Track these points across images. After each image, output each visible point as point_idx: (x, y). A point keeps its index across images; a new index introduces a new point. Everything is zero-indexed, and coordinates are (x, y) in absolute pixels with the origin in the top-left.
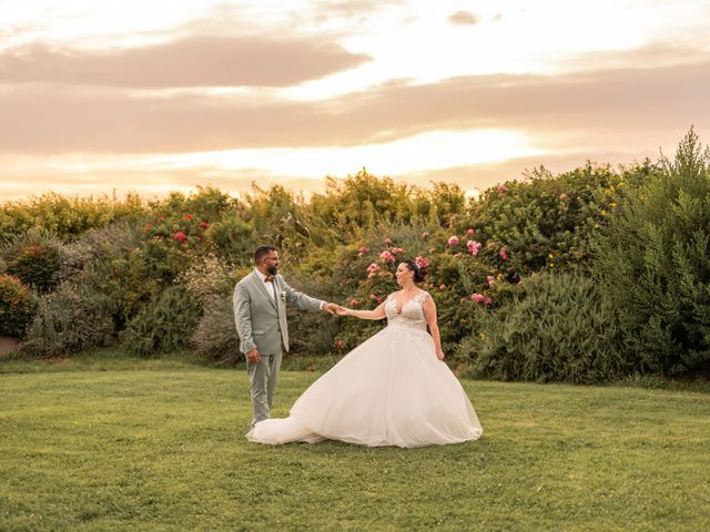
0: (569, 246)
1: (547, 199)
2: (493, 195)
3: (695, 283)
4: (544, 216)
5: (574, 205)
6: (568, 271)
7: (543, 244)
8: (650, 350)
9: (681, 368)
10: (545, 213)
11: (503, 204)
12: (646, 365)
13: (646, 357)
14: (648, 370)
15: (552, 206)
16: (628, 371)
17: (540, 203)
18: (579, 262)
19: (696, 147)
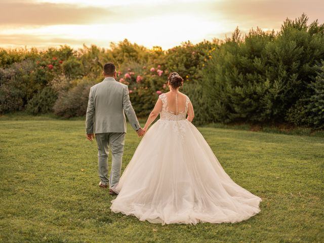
0: (195, 72)
1: (188, 54)
2: (171, 52)
3: (232, 87)
4: (187, 61)
5: (198, 57)
6: (193, 83)
7: (185, 72)
8: (218, 114)
9: (228, 120)
10: (187, 59)
11: (173, 56)
12: (217, 120)
13: (217, 117)
14: (217, 121)
15: (190, 57)
16: (210, 121)
17: (186, 56)
18: (197, 79)
19: (239, 34)
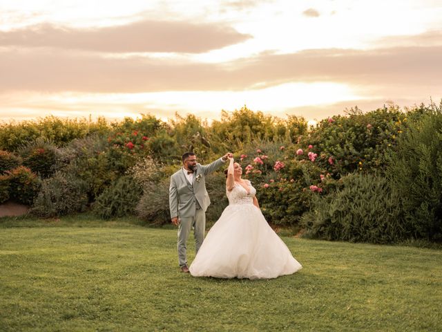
0: (372, 157)
1: (359, 127)
2: (325, 124)
4: (357, 138)
5: (376, 132)
6: (371, 173)
7: (356, 155)
8: (421, 224)
9: (440, 235)
10: (357, 136)
11: (332, 130)
12: (418, 233)
13: (418, 228)
14: (419, 236)
15: (362, 131)
16: (407, 236)
17: (355, 130)
18: (377, 167)
